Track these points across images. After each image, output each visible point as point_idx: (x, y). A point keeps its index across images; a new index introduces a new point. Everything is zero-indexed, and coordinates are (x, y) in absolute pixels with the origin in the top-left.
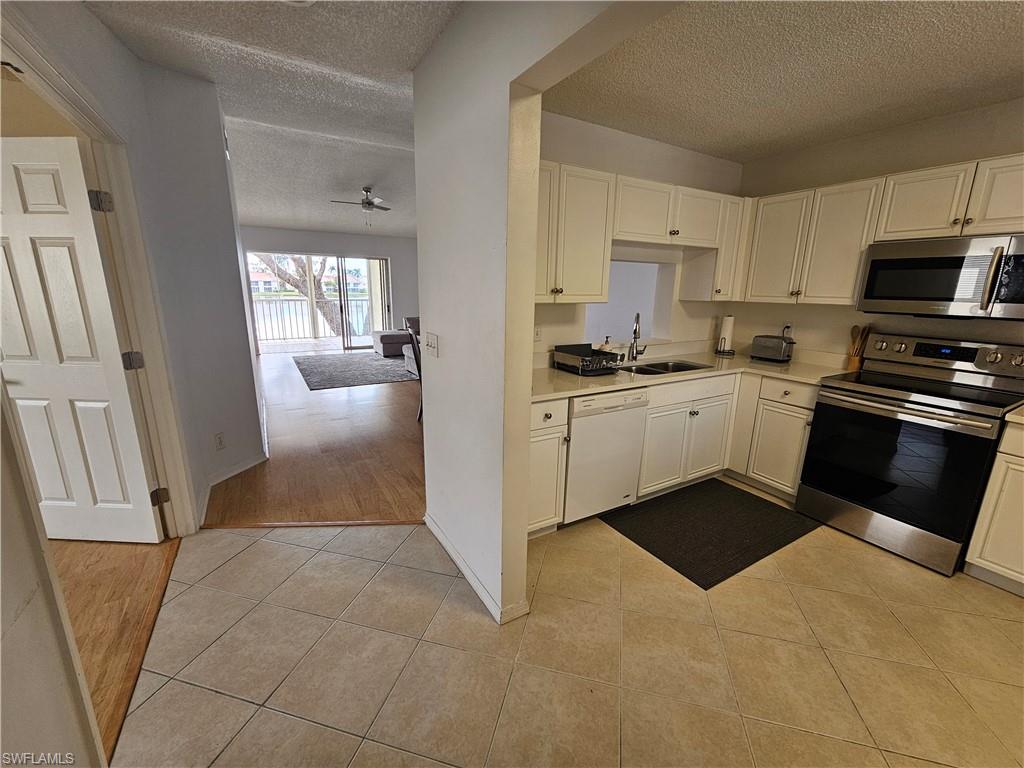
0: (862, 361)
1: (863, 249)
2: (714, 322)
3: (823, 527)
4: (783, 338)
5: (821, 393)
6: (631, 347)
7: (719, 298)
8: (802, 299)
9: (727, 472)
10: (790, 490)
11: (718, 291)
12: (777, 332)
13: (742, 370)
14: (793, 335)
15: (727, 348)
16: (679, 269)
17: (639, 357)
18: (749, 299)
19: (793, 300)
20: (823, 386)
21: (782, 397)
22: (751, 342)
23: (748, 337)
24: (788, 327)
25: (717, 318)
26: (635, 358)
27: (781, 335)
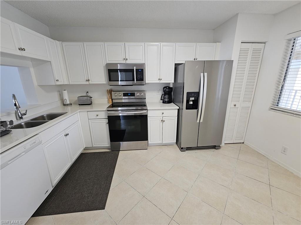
0: (112, 100)
1: (104, 65)
2: (59, 93)
3: (120, 152)
4: (87, 96)
5: (108, 113)
6: (16, 113)
7: (58, 83)
8: (90, 82)
9: (86, 149)
10: (108, 145)
11: (58, 80)
12: (85, 94)
13: (79, 111)
14: (90, 94)
15: (68, 103)
16: (32, 70)
17: (24, 117)
18: (71, 83)
19: (87, 83)
20: (108, 110)
21: (96, 117)
22: (77, 99)
23: (75, 97)
24: (88, 92)
25: (59, 91)
26: (21, 118)
27: (86, 95)
